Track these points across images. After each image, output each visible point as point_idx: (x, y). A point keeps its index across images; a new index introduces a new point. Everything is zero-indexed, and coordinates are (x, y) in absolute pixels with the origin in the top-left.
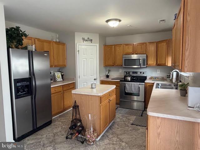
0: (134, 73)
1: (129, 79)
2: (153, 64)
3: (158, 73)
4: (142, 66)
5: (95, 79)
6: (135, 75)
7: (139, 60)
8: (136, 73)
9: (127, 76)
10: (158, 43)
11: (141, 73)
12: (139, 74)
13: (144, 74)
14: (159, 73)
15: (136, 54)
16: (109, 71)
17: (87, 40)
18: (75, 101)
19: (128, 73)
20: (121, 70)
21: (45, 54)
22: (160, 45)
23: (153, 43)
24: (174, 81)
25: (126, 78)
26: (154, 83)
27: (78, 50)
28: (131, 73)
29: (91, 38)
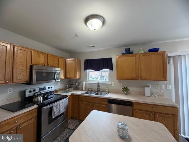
4: (57, 80)
8: (44, 89)
10: (66, 59)
11: (49, 88)
12: (47, 90)
13: (52, 89)
24: (84, 89)
25: (36, 100)
26: (72, 95)
28: (37, 90)
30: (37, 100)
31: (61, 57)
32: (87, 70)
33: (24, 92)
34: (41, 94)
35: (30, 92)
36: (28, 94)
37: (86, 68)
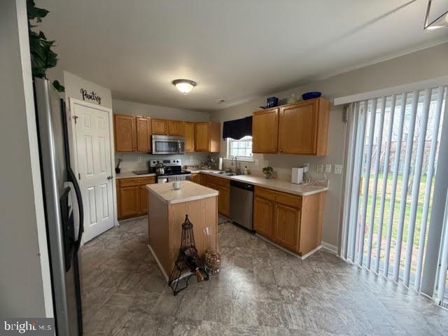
0: (165, 162)
1: (162, 171)
2: (190, 150)
4: (180, 152)
5: (109, 178)
6: (167, 165)
8: (169, 162)
9: (159, 167)
10: (196, 124)
11: (174, 161)
12: (172, 164)
13: (179, 163)
14: (192, 160)
15: (170, 135)
16: (120, 160)
17: (91, 97)
18: (187, 216)
20: (141, 158)
22: (199, 127)
23: (191, 124)
24: (220, 168)
26: (200, 173)
27: (73, 115)
28: (161, 162)
29: (98, 94)
30: (159, 171)
31: (188, 122)
32: (228, 139)
33: (149, 163)
34: (163, 167)
35: (154, 162)
36: (152, 165)
37: (225, 136)
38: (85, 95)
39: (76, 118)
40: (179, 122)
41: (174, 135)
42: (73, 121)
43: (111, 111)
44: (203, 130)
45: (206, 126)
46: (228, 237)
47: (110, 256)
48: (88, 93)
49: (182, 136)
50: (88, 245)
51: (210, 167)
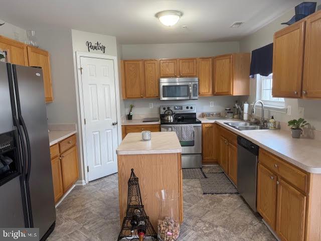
1: (171, 119)
2: (207, 94)
3: (211, 106)
4: (192, 97)
5: (113, 124)
6: (178, 112)
7: (186, 87)
8: (180, 108)
10: (214, 60)
11: (187, 108)
12: (185, 110)
13: (193, 110)
14: (213, 106)
15: (181, 77)
16: (132, 107)
17: (95, 48)
18: (132, 170)
19: (166, 109)
20: (152, 104)
21: (37, 74)
22: (218, 63)
23: (208, 60)
25: (166, 119)
27: (79, 67)
28: (172, 109)
29: (102, 44)
30: (168, 118)
31: (203, 59)
35: (164, 109)
36: (162, 111)
37: (253, 72)
38: (90, 46)
39: (81, 69)
40: (192, 59)
41: (186, 76)
42: (79, 71)
43: (115, 58)
44: (224, 66)
45: (228, 60)
46: (219, 212)
47: (98, 197)
48: (93, 44)
49: (196, 76)
50: (91, 184)
51: (235, 116)
